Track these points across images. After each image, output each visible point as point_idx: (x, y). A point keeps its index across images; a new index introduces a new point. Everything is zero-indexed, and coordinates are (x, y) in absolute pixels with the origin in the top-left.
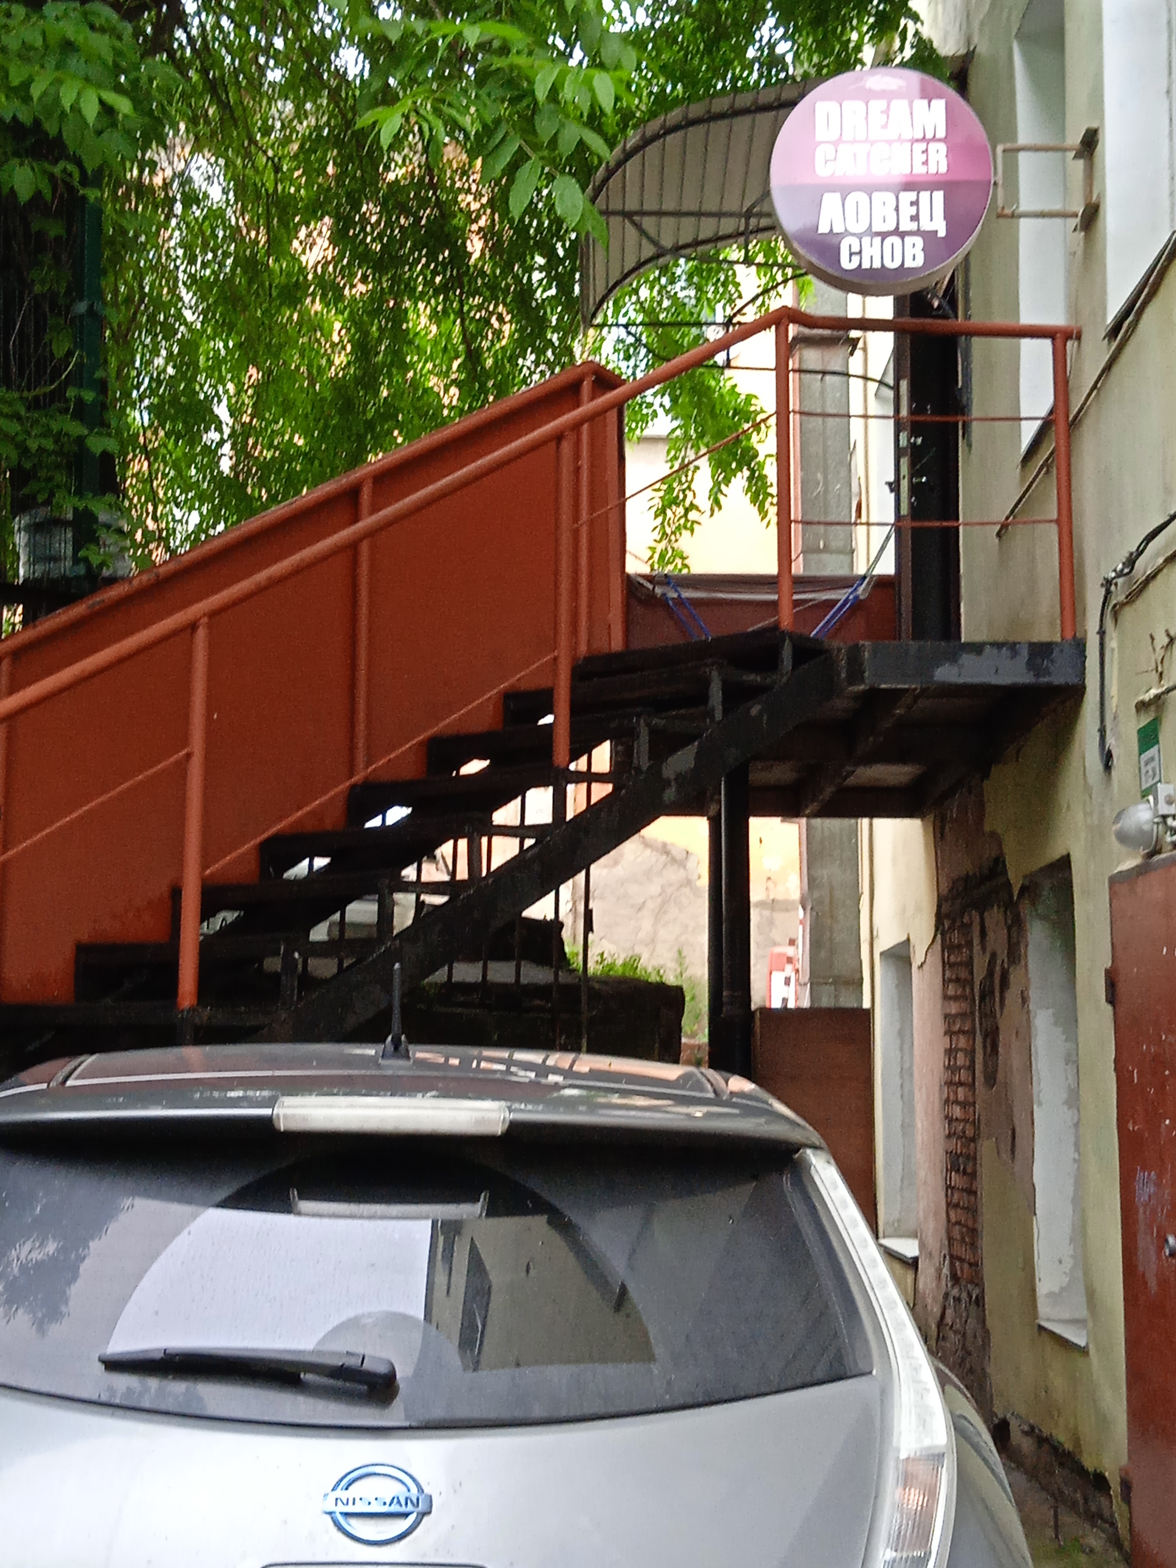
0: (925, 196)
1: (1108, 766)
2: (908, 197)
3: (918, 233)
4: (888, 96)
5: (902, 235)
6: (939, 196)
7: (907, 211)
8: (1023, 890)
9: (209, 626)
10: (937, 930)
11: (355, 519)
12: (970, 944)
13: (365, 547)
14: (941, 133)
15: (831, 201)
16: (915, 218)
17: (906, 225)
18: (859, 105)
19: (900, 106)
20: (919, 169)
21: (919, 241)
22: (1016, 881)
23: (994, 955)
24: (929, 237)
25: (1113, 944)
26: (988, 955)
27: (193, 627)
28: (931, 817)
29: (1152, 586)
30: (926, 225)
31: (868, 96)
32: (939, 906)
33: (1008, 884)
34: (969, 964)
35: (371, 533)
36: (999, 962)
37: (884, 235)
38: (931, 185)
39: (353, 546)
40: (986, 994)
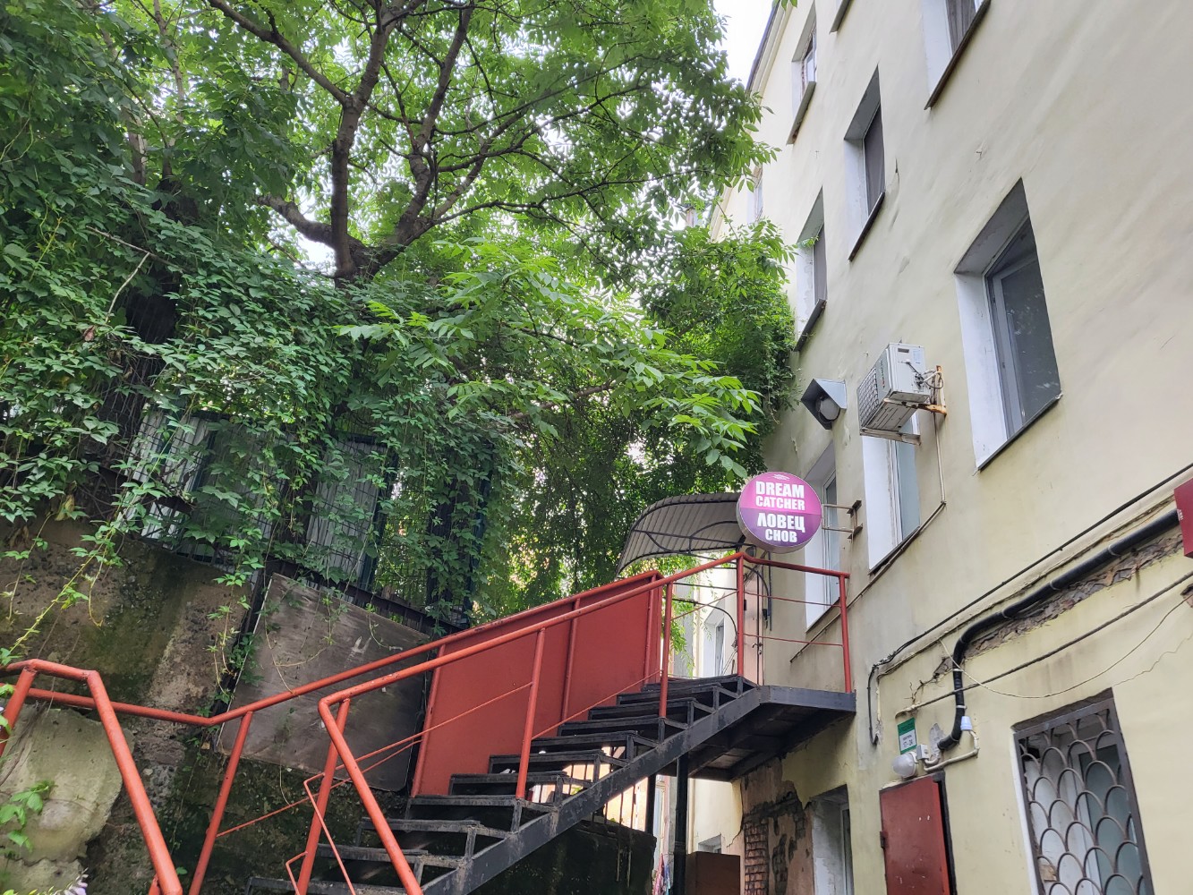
0: (797, 518)
1: (875, 743)
2: (790, 517)
3: (794, 530)
4: (783, 482)
5: (789, 530)
6: (802, 519)
7: (790, 522)
8: (809, 804)
9: (545, 632)
10: (742, 828)
11: (573, 609)
12: (766, 833)
13: (575, 620)
14: (802, 496)
15: (762, 516)
16: (793, 525)
17: (790, 527)
18: (772, 484)
19: (787, 486)
20: (794, 508)
21: (795, 534)
22: (804, 801)
23: (784, 836)
24: (798, 532)
25: (882, 821)
26: (780, 837)
27: (538, 631)
28: (738, 782)
29: (905, 665)
30: (797, 528)
31: (775, 481)
32: (743, 818)
33: (800, 803)
34: (766, 842)
35: (579, 616)
36: (788, 838)
37: (782, 530)
38: (799, 514)
39: (571, 620)
40: (779, 852)
